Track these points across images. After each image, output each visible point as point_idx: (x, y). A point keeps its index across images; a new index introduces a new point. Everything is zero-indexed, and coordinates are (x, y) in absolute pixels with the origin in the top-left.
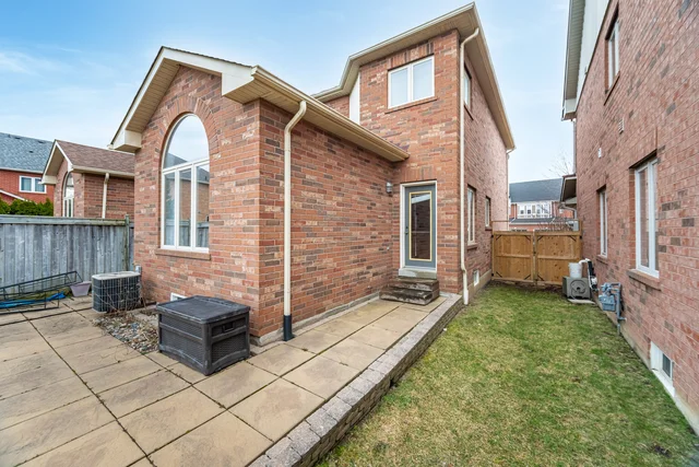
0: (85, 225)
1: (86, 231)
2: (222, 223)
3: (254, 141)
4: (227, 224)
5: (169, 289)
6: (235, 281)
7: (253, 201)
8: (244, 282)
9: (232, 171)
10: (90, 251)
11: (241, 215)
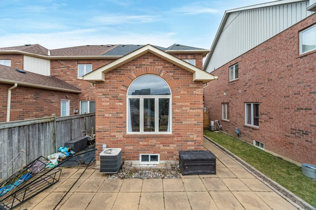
0: (35, 124)
1: (36, 128)
2: (182, 122)
3: (200, 95)
4: (184, 123)
5: (138, 152)
6: (189, 143)
7: (200, 115)
8: (195, 143)
9: (188, 104)
10: (38, 141)
11: (193, 120)
